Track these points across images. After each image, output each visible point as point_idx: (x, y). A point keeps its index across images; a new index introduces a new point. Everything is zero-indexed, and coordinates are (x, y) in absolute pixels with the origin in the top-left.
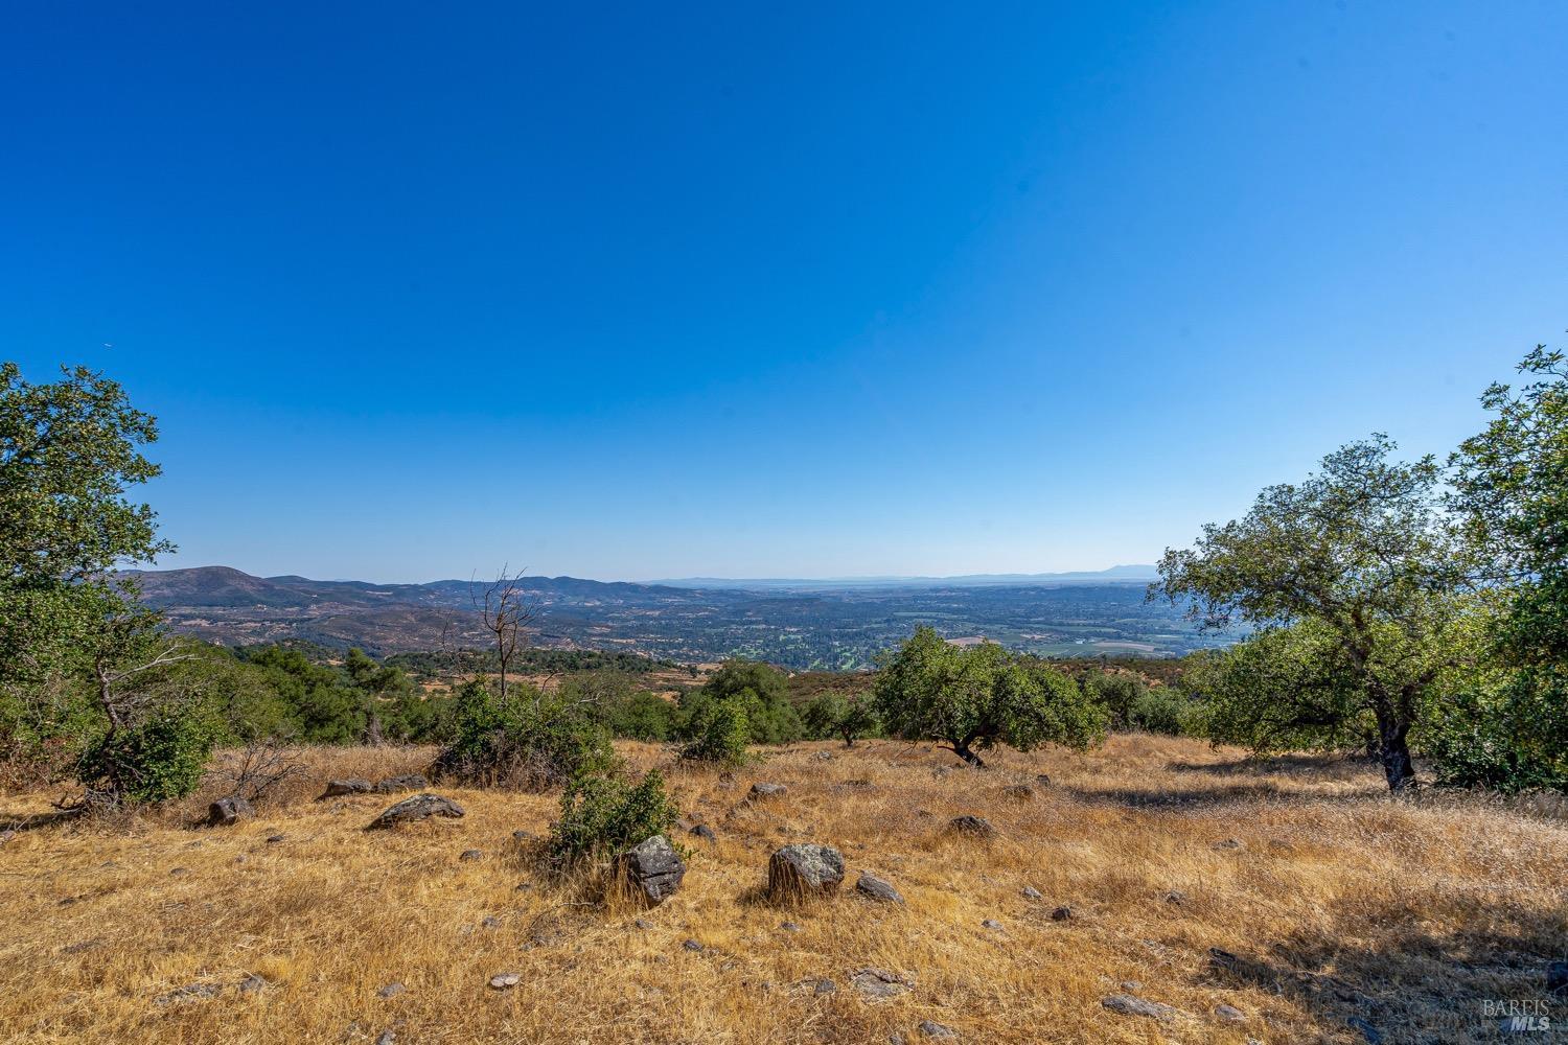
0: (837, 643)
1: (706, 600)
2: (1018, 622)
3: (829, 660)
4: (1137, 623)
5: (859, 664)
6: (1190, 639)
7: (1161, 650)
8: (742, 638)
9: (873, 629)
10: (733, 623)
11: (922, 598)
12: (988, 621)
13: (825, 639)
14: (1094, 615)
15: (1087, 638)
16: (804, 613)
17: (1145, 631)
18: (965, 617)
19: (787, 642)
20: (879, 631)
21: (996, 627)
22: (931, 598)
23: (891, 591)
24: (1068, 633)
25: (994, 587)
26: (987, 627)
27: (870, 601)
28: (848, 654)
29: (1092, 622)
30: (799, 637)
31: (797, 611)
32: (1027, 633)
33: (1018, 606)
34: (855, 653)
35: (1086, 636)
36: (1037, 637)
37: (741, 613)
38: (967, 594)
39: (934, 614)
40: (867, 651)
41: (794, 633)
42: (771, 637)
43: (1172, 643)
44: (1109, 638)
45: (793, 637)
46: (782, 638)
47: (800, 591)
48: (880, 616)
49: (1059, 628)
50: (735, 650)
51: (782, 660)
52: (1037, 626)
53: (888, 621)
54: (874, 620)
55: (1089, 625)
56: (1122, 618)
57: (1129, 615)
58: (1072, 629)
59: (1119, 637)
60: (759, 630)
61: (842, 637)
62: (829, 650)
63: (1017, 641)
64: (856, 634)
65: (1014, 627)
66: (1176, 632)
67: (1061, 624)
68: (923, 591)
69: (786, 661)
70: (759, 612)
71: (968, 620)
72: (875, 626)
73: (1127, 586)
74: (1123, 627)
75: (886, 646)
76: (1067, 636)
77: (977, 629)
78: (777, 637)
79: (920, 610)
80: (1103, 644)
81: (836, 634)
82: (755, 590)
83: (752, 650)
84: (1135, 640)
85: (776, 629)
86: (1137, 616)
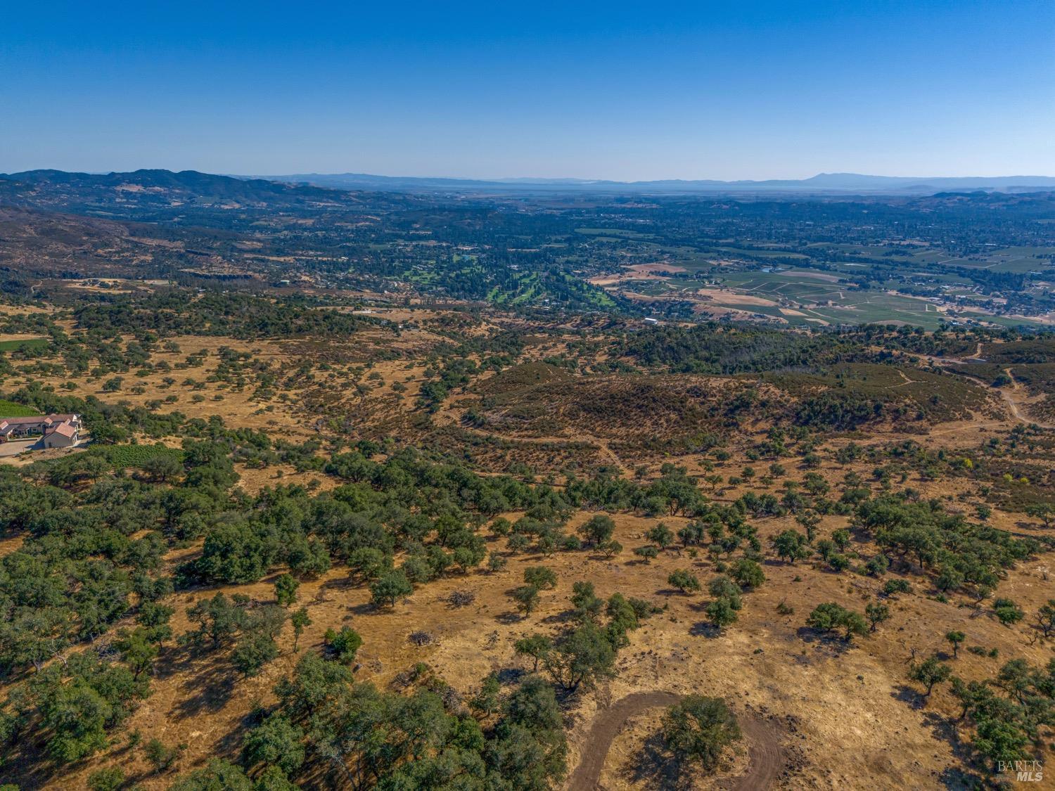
0: (515, 267)
1: (365, 205)
2: (707, 244)
3: (508, 288)
4: (829, 248)
5: (539, 294)
6: (878, 268)
7: (846, 282)
8: (412, 258)
9: (551, 250)
10: (400, 237)
11: (607, 211)
12: (675, 243)
13: (502, 262)
14: (788, 237)
15: (775, 266)
16: (478, 228)
17: (834, 259)
18: (652, 236)
19: (461, 265)
20: (557, 253)
21: (682, 250)
22: (616, 211)
23: (572, 200)
24: (757, 259)
25: (685, 198)
26: (674, 250)
27: (549, 212)
28: (527, 281)
29: (782, 245)
30: (474, 257)
31: (469, 224)
32: (714, 259)
33: (708, 224)
34: (535, 280)
35: (774, 263)
36: (724, 263)
37: (406, 225)
38: (654, 206)
39: (618, 232)
40: (547, 277)
41: (469, 253)
42: (444, 258)
43: (859, 273)
44: (797, 266)
45: (468, 257)
46: (456, 258)
47: (470, 197)
48: (560, 234)
49: (747, 252)
50: (407, 273)
51: (459, 286)
52: (724, 249)
53: (568, 240)
54: (553, 238)
55: (785, 250)
56: (815, 241)
57: (822, 239)
58: (761, 255)
59: (806, 265)
60: (428, 248)
61: (520, 258)
62: (507, 276)
63: (700, 268)
64: (536, 256)
65: (702, 250)
66: (866, 261)
67: (750, 248)
68: (607, 200)
69: (463, 288)
70: (426, 224)
71: (653, 241)
72: (556, 246)
73: (826, 201)
74: (812, 253)
75: (568, 272)
76: (754, 263)
77: (663, 253)
78: (450, 258)
79: (603, 226)
80: (790, 273)
81: (513, 254)
82: (420, 193)
83: (426, 274)
84: (823, 268)
85: (448, 247)
86: (831, 239)
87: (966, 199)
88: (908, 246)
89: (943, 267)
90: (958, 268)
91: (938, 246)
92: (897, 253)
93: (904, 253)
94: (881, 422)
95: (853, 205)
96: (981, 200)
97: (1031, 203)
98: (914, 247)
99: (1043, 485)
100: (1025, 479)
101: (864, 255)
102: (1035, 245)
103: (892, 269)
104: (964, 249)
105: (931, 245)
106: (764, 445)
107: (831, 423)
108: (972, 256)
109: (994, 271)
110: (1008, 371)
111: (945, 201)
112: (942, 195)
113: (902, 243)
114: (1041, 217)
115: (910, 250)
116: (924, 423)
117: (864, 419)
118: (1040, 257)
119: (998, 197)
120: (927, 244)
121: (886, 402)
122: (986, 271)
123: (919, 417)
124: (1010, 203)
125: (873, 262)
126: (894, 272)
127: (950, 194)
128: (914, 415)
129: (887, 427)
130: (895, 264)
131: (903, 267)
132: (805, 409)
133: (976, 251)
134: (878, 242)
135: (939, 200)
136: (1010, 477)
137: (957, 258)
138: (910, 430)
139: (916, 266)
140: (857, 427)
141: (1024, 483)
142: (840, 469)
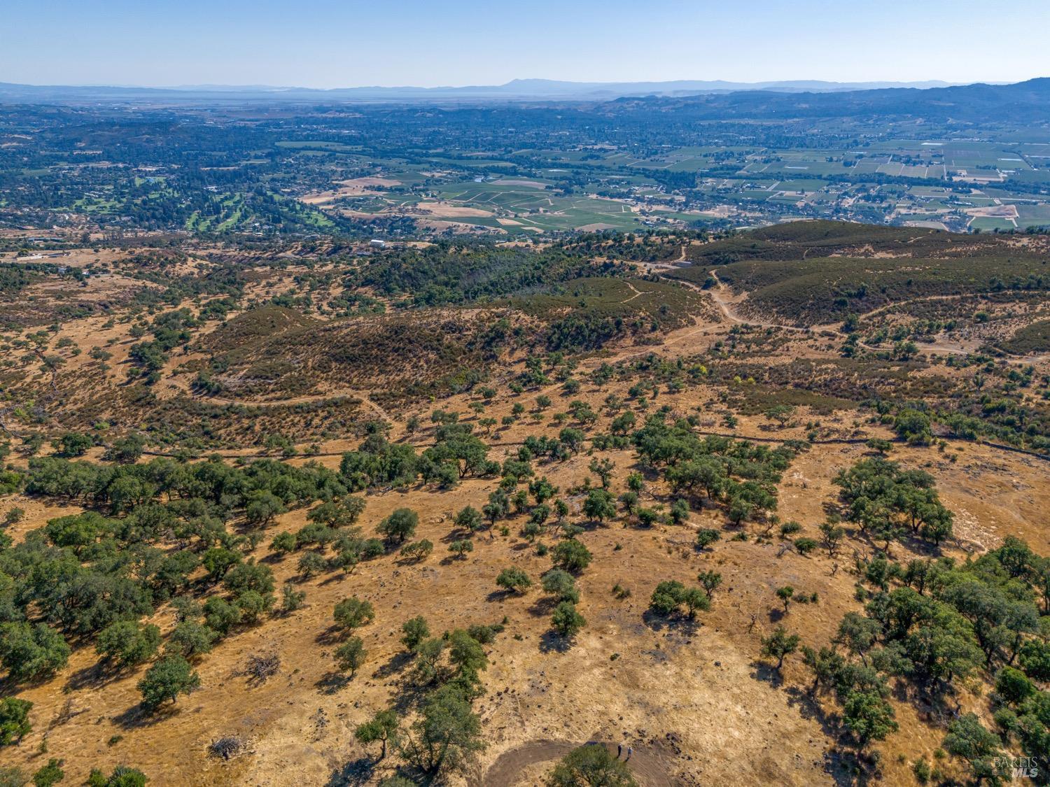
0: (213, 188)
1: (7, 121)
2: (417, 154)
3: (209, 213)
4: (532, 155)
5: (246, 217)
6: (577, 173)
7: (551, 188)
8: (82, 184)
9: (253, 167)
10: (62, 159)
11: (307, 121)
12: (385, 154)
13: (197, 183)
14: (493, 145)
15: (486, 175)
16: (159, 144)
17: (539, 165)
18: (360, 148)
19: (146, 189)
20: (260, 170)
21: (393, 162)
22: (317, 122)
23: (267, 110)
24: (468, 169)
25: (387, 106)
26: (385, 162)
27: (242, 124)
28: (230, 203)
29: (490, 154)
30: (161, 179)
31: (148, 141)
32: (427, 170)
33: (415, 134)
34: (239, 202)
35: (485, 172)
36: (437, 175)
37: (69, 144)
38: (358, 115)
39: (323, 144)
40: (253, 198)
41: (153, 175)
42: (124, 181)
43: (562, 179)
44: (507, 174)
45: (153, 180)
46: (138, 182)
47: (143, 107)
48: (260, 148)
49: (458, 162)
50: (79, 203)
51: (148, 214)
52: (435, 160)
53: (269, 155)
54: (253, 154)
55: (492, 158)
56: (520, 148)
57: (524, 146)
58: (472, 164)
59: (513, 173)
60: (101, 170)
61: (218, 179)
62: (206, 200)
63: (416, 181)
64: (236, 174)
65: (413, 162)
66: (566, 166)
67: (460, 158)
68: (306, 110)
69: (154, 216)
70: (94, 142)
71: (363, 153)
72: (257, 162)
73: (524, 107)
74: (519, 160)
75: (275, 191)
76: (466, 173)
77: (375, 166)
78: (132, 181)
79: (306, 138)
80: (501, 182)
81: (209, 174)
82: (79, 105)
83: (103, 202)
84: (530, 176)
85: (126, 169)
86: (533, 146)
87: (642, 103)
88: (601, 149)
89: (631, 169)
90: (643, 169)
91: (625, 149)
92: (592, 157)
93: (598, 157)
94: (623, 337)
95: (548, 110)
96: (654, 104)
97: (693, 105)
98: (606, 151)
99: (766, 383)
100: (751, 379)
101: (564, 160)
102: (701, 145)
103: (590, 173)
104: (646, 151)
105: (619, 148)
106: (524, 375)
107: (580, 344)
108: (653, 158)
109: (672, 170)
110: (713, 272)
111: (625, 105)
112: (622, 100)
113: (595, 147)
114: (703, 118)
115: (601, 154)
116: (658, 333)
117: (608, 336)
118: (705, 156)
119: (667, 101)
120: (615, 147)
121: (624, 317)
122: (666, 171)
123: (654, 329)
124: (677, 106)
125: (572, 167)
126: (592, 176)
127: (628, 99)
128: (649, 327)
129: (629, 341)
130: (591, 168)
131: (599, 171)
132: (555, 333)
133: (656, 153)
134: (574, 147)
135: (620, 104)
136: (738, 378)
137: (641, 160)
138: (647, 342)
139: (609, 169)
140: (603, 345)
141: (751, 383)
142: (598, 391)
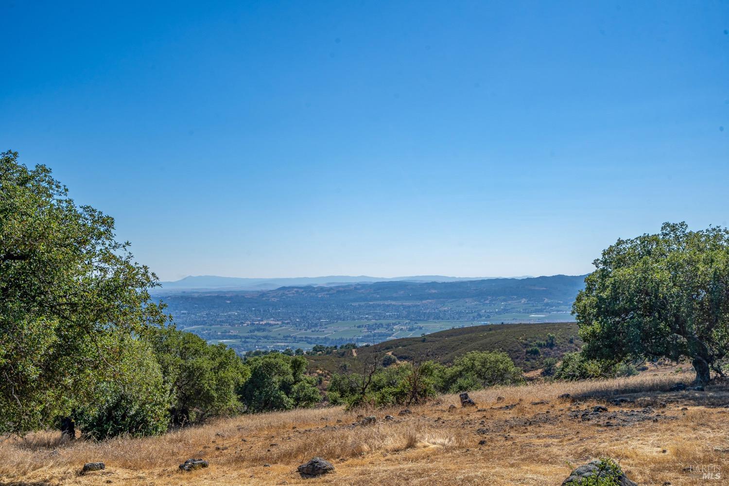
57: (196, 323)
73: (196, 295)
86: (204, 323)
87: (300, 291)
88: (266, 324)
89: (295, 338)
90: (306, 337)
91: (288, 323)
92: (259, 330)
93: (264, 330)
95: (218, 297)
96: (311, 291)
97: (344, 292)
98: (270, 325)
101: (233, 333)
102: (354, 319)
103: (257, 342)
104: (307, 325)
105: (283, 323)
108: (313, 329)
109: (331, 338)
111: (286, 292)
112: (284, 288)
113: (261, 323)
114: (355, 300)
115: (267, 327)
118: (359, 327)
119: (322, 289)
120: (280, 323)
122: (325, 338)
124: (330, 292)
125: (241, 338)
126: (260, 344)
127: (289, 287)
130: (259, 338)
131: (266, 340)
133: (316, 325)
134: (242, 323)
135: (281, 292)
137: (303, 331)
139: (275, 338)
